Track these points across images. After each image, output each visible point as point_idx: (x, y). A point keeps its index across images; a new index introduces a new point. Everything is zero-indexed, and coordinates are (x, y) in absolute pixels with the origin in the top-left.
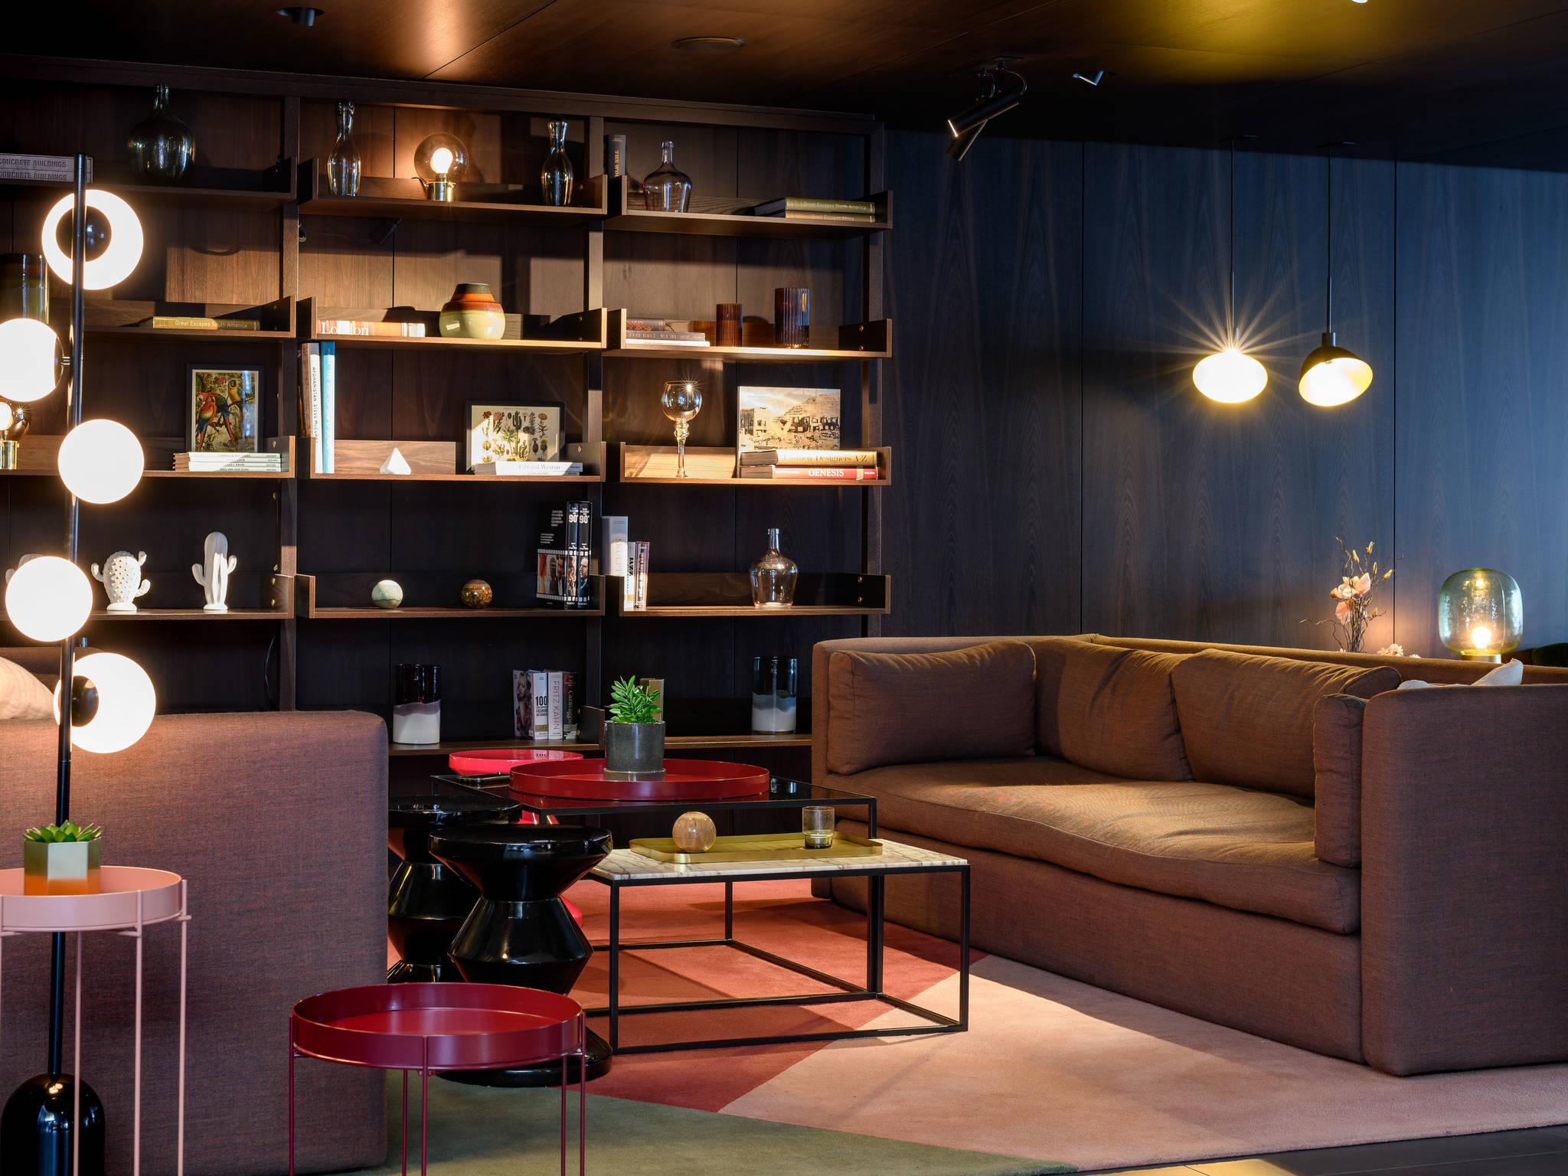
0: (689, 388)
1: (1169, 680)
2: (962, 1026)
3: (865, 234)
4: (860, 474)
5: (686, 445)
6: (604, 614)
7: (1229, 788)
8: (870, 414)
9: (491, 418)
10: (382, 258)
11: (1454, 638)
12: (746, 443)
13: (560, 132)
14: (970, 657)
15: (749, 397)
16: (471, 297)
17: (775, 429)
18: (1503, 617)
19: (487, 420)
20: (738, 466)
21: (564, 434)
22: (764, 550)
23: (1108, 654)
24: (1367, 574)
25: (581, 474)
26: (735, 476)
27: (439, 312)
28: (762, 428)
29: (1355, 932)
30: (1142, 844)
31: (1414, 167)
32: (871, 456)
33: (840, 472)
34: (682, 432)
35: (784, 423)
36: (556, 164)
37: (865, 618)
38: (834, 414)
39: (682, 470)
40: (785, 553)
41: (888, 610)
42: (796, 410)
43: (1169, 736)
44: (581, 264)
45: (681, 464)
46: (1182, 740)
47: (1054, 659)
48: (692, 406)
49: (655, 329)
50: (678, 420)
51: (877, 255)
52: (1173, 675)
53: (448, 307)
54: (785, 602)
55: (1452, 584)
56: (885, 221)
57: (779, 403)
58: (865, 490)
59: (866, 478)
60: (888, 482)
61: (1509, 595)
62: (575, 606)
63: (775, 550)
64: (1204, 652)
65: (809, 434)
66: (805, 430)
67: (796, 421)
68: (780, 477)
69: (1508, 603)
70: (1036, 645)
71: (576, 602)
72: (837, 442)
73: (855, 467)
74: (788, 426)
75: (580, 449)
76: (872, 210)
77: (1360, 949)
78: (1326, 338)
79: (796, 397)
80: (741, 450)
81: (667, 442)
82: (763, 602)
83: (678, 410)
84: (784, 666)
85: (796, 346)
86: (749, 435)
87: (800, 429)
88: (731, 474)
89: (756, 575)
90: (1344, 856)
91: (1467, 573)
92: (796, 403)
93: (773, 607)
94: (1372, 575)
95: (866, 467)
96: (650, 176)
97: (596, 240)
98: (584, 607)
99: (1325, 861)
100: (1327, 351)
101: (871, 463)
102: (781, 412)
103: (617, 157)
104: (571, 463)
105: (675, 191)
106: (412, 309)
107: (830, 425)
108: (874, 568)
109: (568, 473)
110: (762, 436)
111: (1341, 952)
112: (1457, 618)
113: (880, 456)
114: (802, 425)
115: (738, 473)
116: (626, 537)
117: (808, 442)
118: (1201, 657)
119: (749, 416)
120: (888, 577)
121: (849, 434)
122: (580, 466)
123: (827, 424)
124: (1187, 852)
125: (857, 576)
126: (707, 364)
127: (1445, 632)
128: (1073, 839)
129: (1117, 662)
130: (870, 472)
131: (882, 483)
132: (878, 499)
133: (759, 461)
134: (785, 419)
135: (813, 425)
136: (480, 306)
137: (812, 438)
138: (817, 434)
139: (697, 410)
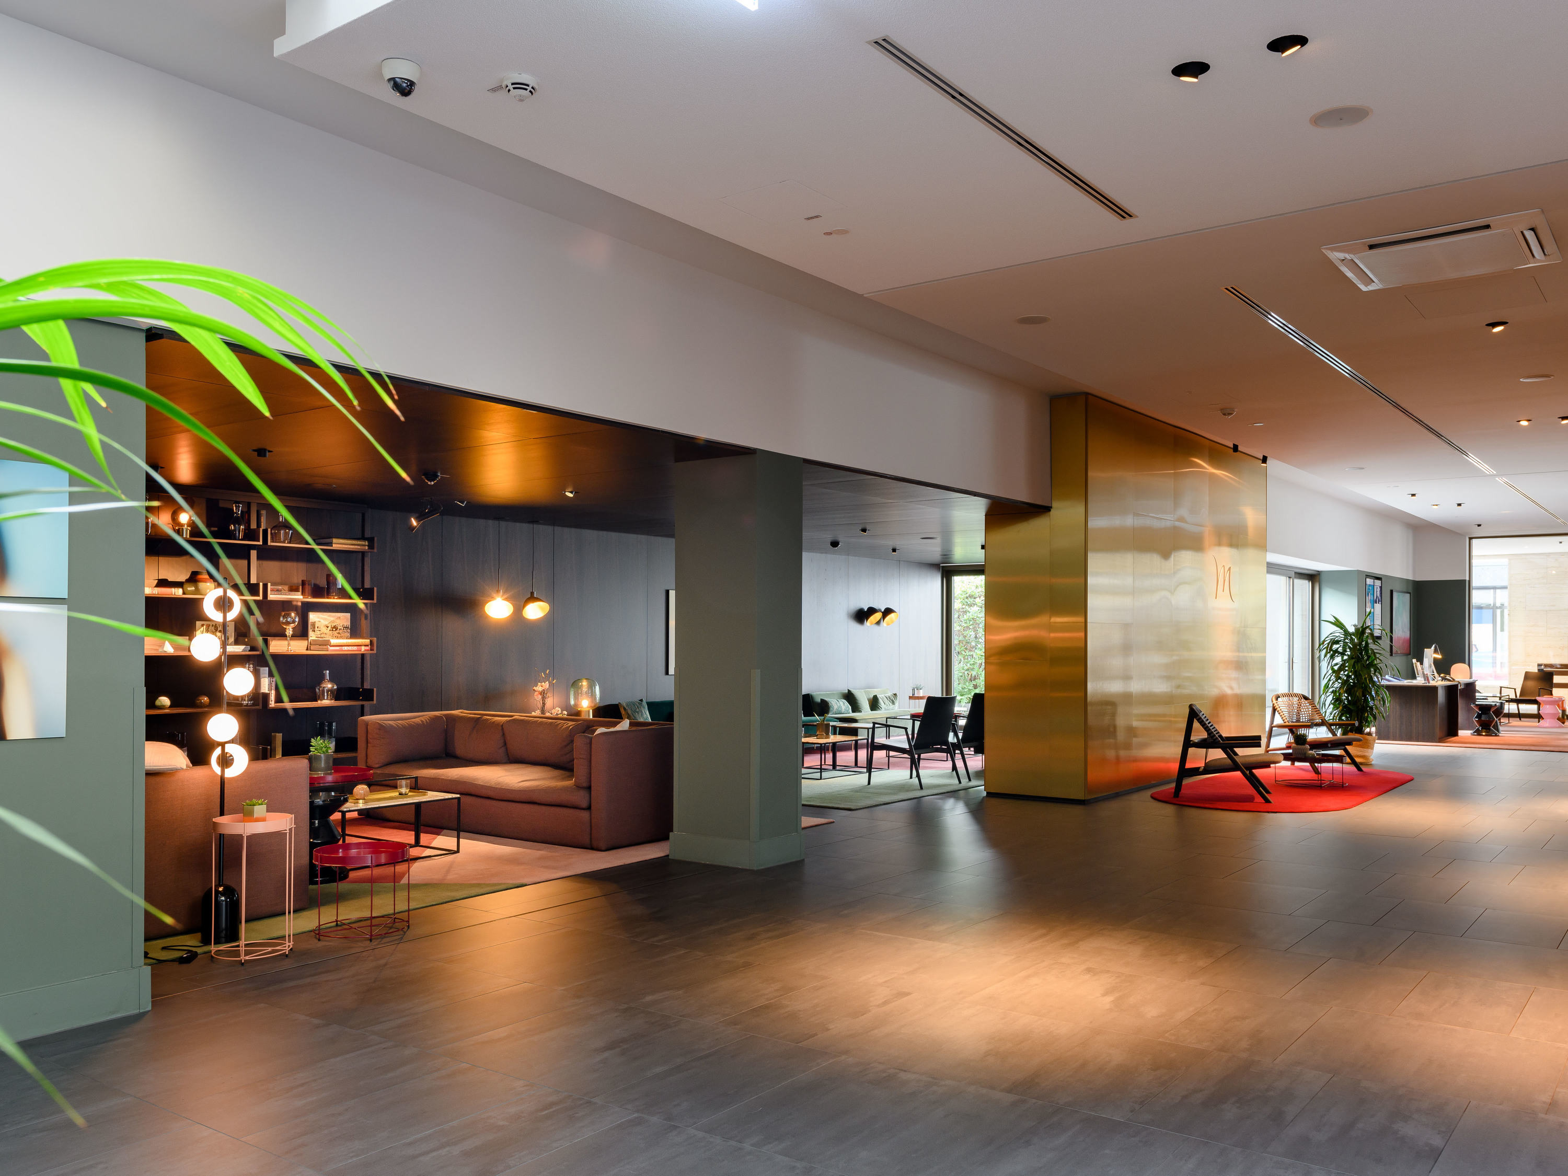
0: (293, 615)
1: (502, 727)
2: (458, 851)
3: (363, 553)
4: (363, 648)
5: (292, 637)
6: (261, 708)
7: (527, 765)
8: (365, 624)
9: (205, 627)
10: (153, 558)
11: (576, 705)
12: (312, 636)
13: (238, 510)
14: (422, 721)
15: (313, 617)
16: (200, 577)
17: (324, 630)
18: (593, 695)
19: (203, 628)
20: (309, 645)
21: (236, 634)
22: (321, 679)
23: (473, 718)
24: (547, 682)
25: (249, 651)
26: (307, 649)
27: (183, 582)
28: (319, 629)
29: (589, 808)
30: (511, 785)
31: (560, 528)
32: (367, 641)
33: (355, 648)
34: (289, 631)
35: (328, 627)
36: (237, 521)
37: (363, 706)
38: (348, 623)
39: (290, 648)
40: (332, 680)
41: (375, 702)
42: (333, 622)
43: (501, 748)
44: (246, 562)
45: (289, 645)
46: (507, 749)
47: (452, 720)
48: (294, 622)
49: (278, 590)
50: (288, 627)
51: (368, 561)
52: (504, 726)
53: (188, 581)
54: (331, 700)
55: (575, 684)
56: (373, 549)
57: (325, 619)
58: (363, 655)
59: (365, 650)
60: (375, 652)
61: (595, 688)
62: (247, 705)
63: (327, 679)
64: (514, 717)
65: (337, 631)
66: (336, 630)
67: (333, 626)
68: (331, 650)
69: (595, 691)
70: (445, 715)
71: (247, 704)
72: (349, 635)
73: (361, 646)
74: (329, 628)
75: (246, 640)
76: (367, 544)
77: (591, 813)
78: (532, 593)
79: (333, 617)
80: (310, 639)
81: (282, 635)
82: (321, 700)
83: (288, 623)
84: (330, 726)
85: (336, 597)
86: (313, 632)
87: (334, 629)
88: (306, 648)
89: (319, 689)
90: (585, 785)
91: (579, 680)
92: (332, 619)
93: (326, 702)
94: (549, 682)
95: (365, 646)
96: (274, 527)
97: (254, 554)
98: (251, 706)
99: (578, 787)
100: (532, 598)
101: (367, 644)
102: (326, 623)
103: (262, 519)
104: (244, 646)
105: (286, 534)
106: (167, 580)
107: (346, 628)
108: (367, 686)
109: (244, 650)
110: (319, 632)
111: (585, 815)
112: (576, 698)
113: (371, 641)
114: (335, 628)
115: (309, 648)
116: (267, 676)
117: (337, 635)
118: (514, 720)
119: (314, 624)
120: (375, 689)
121: (354, 631)
122: (249, 648)
123: (345, 627)
124: (528, 787)
125: (360, 689)
126: (295, 603)
127: (572, 702)
128: (482, 786)
129: (477, 721)
130: (367, 648)
131: (372, 652)
132: (368, 659)
133: (320, 643)
134: (328, 625)
135: (339, 628)
136: (204, 581)
137: (339, 633)
138: (341, 631)
139: (296, 623)
